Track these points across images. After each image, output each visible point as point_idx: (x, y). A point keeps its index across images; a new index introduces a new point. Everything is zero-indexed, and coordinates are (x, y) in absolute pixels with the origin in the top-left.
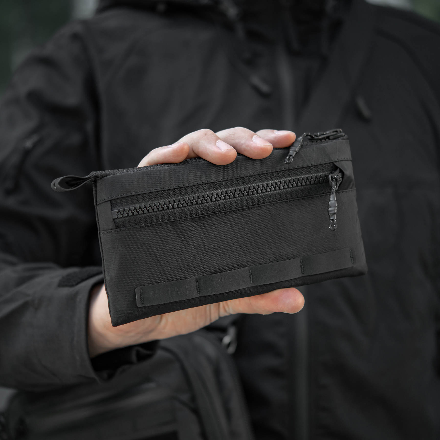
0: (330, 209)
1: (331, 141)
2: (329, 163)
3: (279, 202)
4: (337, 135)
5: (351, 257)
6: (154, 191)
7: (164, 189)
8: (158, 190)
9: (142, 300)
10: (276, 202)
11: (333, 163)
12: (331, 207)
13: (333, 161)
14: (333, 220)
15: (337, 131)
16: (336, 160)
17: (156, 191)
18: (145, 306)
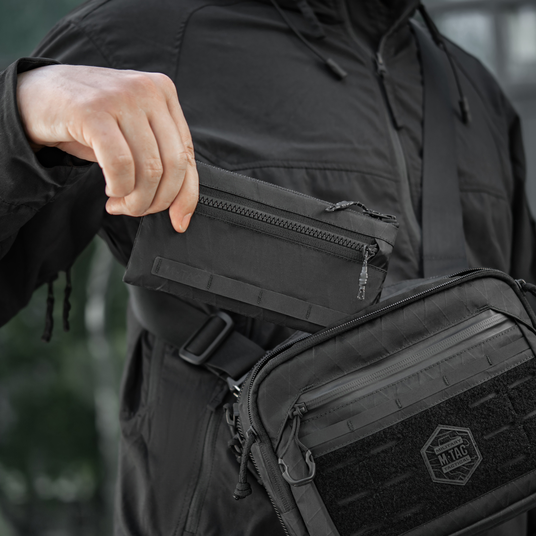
0: (360, 280)
1: (382, 221)
4: (389, 219)
6: (207, 186)
7: (216, 189)
8: (211, 187)
9: (158, 269)
12: (361, 278)
14: (362, 290)
15: (391, 217)
17: (209, 187)
18: (158, 275)
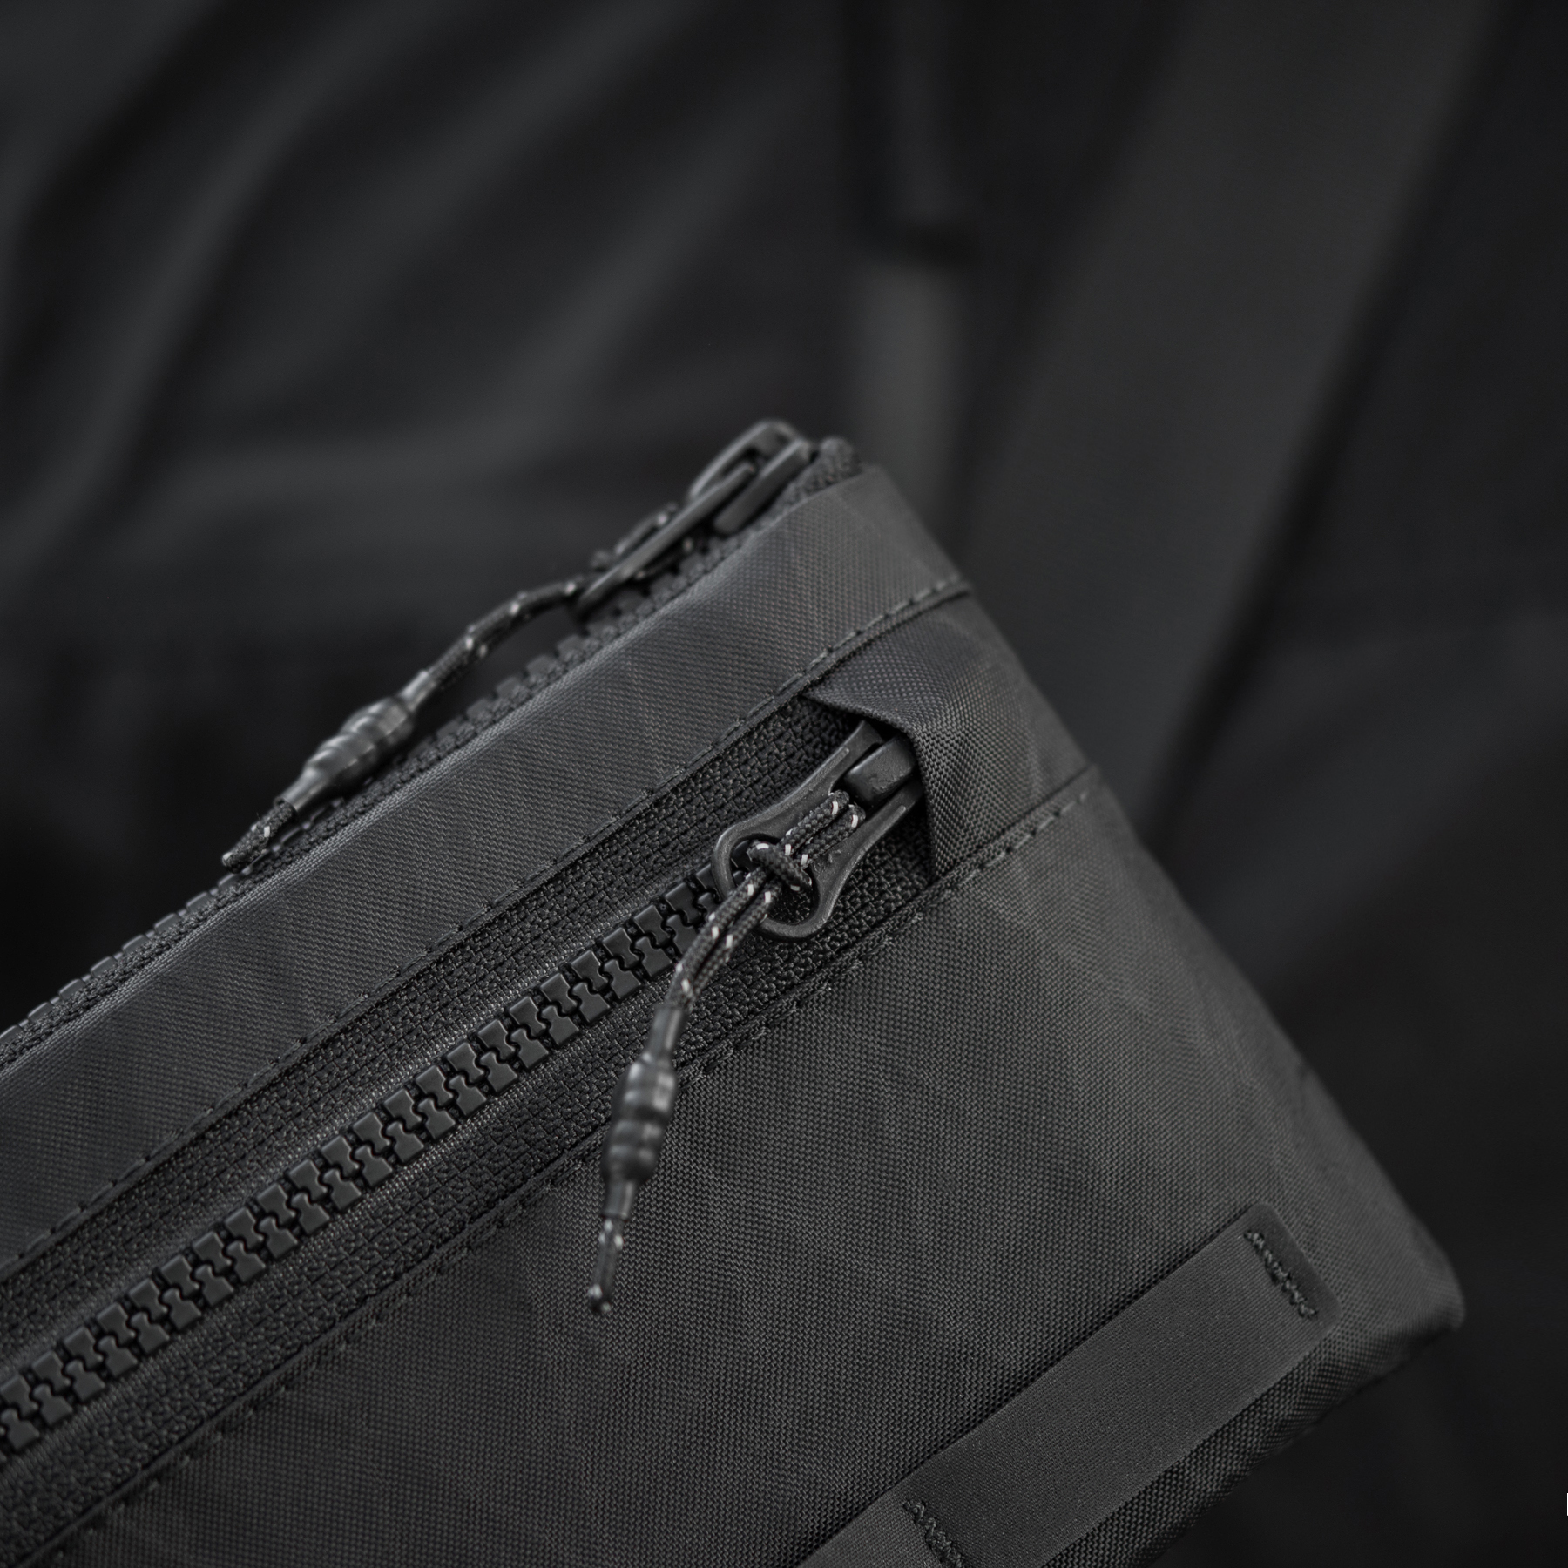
1: (733, 542)
2: (782, 711)
3: (530, 1184)
4: (755, 485)
5: (1274, 1278)
10: (511, 1199)
11: (801, 697)
13: (796, 688)
15: (749, 453)
16: (823, 659)
